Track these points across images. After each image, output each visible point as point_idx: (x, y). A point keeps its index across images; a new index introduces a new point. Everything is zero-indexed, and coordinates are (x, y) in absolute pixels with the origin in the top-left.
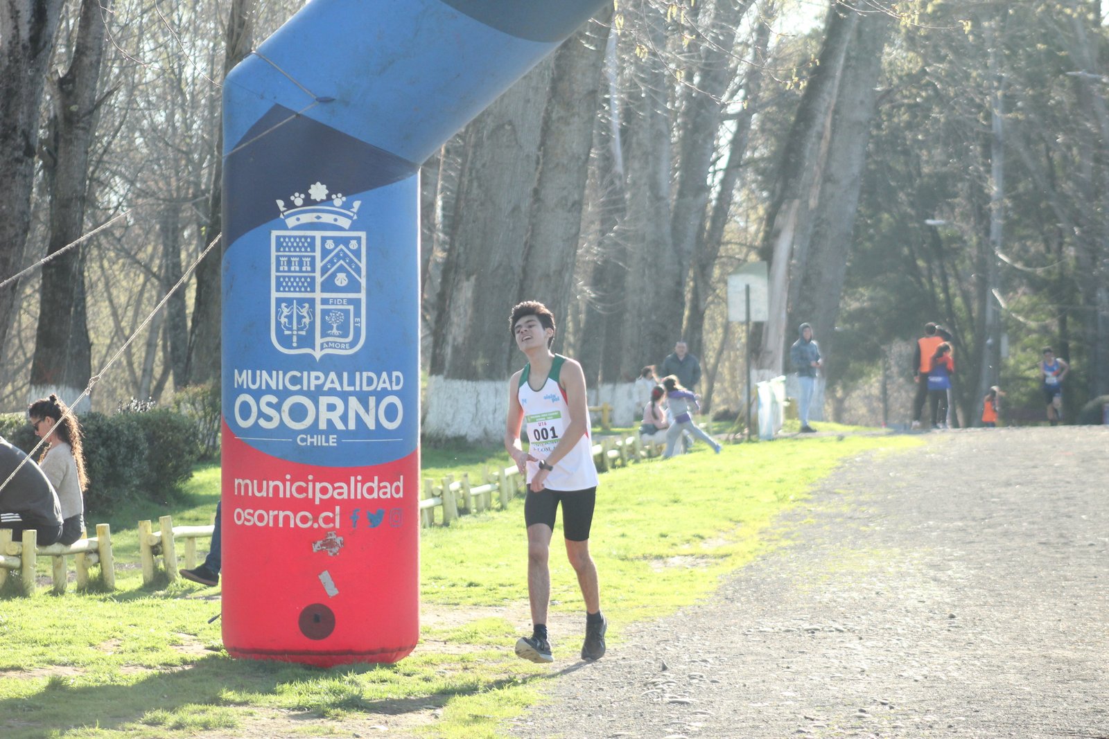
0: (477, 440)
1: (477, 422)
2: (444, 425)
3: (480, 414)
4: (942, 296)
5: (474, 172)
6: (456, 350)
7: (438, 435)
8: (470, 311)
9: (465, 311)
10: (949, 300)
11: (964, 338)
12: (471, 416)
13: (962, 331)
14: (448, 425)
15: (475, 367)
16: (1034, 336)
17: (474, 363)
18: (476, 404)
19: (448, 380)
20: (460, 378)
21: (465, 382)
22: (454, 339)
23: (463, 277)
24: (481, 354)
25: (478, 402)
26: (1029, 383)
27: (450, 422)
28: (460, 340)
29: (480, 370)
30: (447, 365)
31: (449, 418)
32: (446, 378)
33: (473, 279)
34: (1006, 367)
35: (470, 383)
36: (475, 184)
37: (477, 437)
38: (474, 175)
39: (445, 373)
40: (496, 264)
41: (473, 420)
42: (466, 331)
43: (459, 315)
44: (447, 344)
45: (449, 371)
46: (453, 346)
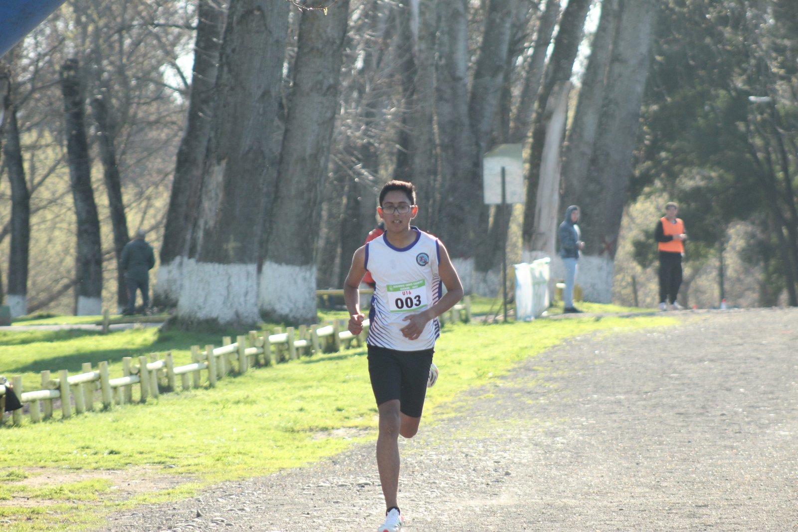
0: (228, 322)
1: (229, 305)
2: (196, 308)
3: (231, 296)
4: (780, 175)
5: (224, 57)
6: (208, 233)
7: (190, 317)
8: (221, 195)
9: (217, 194)
10: (788, 179)
12: (223, 298)
14: (200, 308)
15: (226, 250)
17: (225, 246)
18: (228, 287)
19: (200, 263)
20: (212, 262)
21: (217, 266)
22: (206, 223)
23: (214, 162)
24: (232, 237)
25: (230, 284)
27: (201, 304)
28: (211, 223)
29: (231, 253)
30: (199, 248)
31: (200, 301)
32: (198, 261)
33: (224, 163)
35: (221, 266)
36: (226, 69)
37: (228, 319)
38: (224, 60)
39: (197, 256)
40: (247, 149)
41: (224, 303)
42: (217, 215)
43: (210, 199)
44: (199, 227)
45: (200, 255)
46: (205, 230)
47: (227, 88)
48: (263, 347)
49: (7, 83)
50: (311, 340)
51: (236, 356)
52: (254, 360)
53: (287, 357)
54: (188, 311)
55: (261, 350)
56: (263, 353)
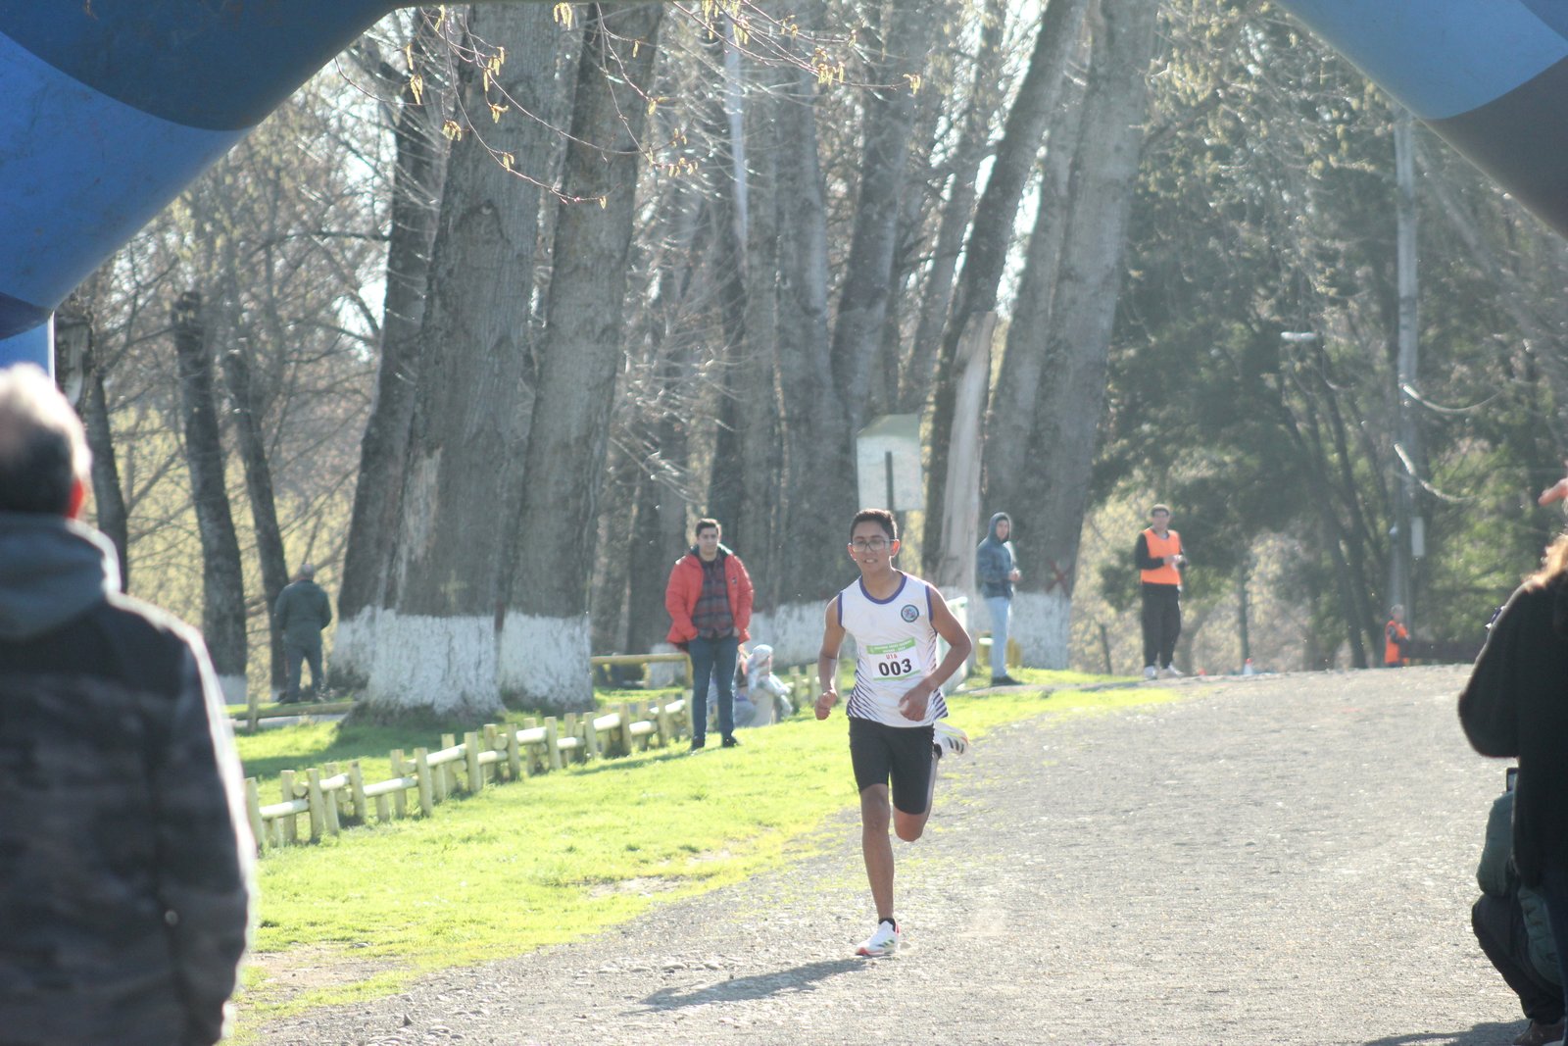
0: (450, 710)
1: (451, 683)
2: (397, 689)
3: (454, 669)
4: (1334, 458)
5: (435, 283)
6: (414, 568)
8: (434, 507)
9: (427, 505)
10: (1347, 464)
11: (1374, 524)
12: (440, 672)
13: (1371, 513)
14: (403, 688)
15: (445, 595)
16: (1492, 519)
17: (442, 589)
18: (448, 655)
19: (403, 617)
20: (422, 613)
21: (430, 619)
22: (411, 551)
23: (423, 452)
24: (453, 572)
25: (451, 650)
26: (1486, 598)
27: (406, 683)
28: (420, 551)
29: (453, 599)
30: (400, 592)
32: (399, 613)
33: (438, 454)
34: (1447, 572)
35: (437, 620)
36: (437, 302)
38: (434, 287)
39: (398, 605)
40: (474, 430)
41: (443, 680)
42: (428, 538)
43: (418, 512)
44: (400, 559)
45: (402, 603)
46: (409, 562)
47: (441, 334)
48: (506, 749)
49: (86, 332)
50: (584, 737)
51: (464, 764)
52: (492, 771)
53: (546, 765)
54: (385, 693)
55: (504, 755)
56: (507, 760)
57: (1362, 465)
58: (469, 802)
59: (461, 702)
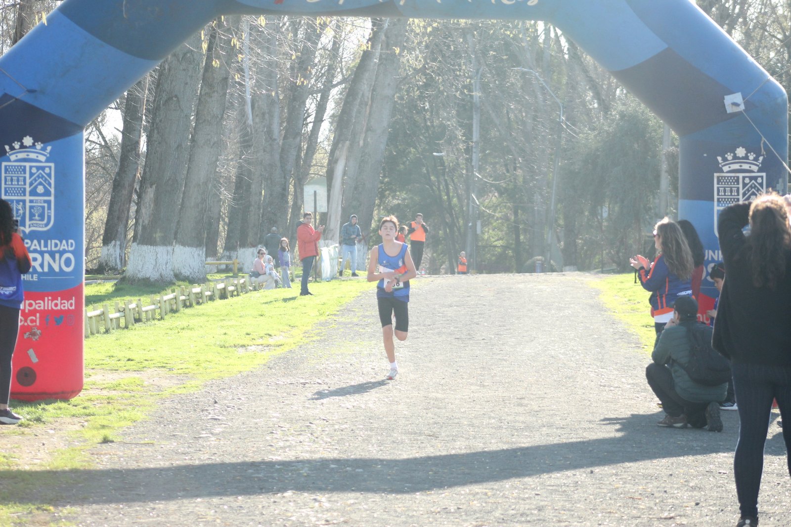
0: (156, 280)
1: (156, 270)
2: (137, 271)
3: (158, 265)
4: (445, 198)
5: (155, 124)
6: (144, 228)
7: (133, 277)
8: (152, 206)
9: (150, 205)
10: (450, 200)
12: (153, 266)
13: (457, 219)
15: (155, 238)
17: (154, 235)
18: (156, 260)
19: (140, 246)
20: (146, 244)
21: (149, 247)
22: (143, 221)
23: (149, 186)
25: (157, 258)
26: (497, 249)
27: (140, 270)
28: (146, 222)
29: (158, 240)
30: (139, 237)
31: (140, 267)
32: (138, 244)
33: (154, 186)
34: (483, 239)
35: (152, 247)
37: (156, 278)
38: (155, 126)
39: (138, 241)
40: (168, 178)
42: (150, 217)
43: (146, 208)
45: (140, 240)
46: (143, 226)
47: (156, 143)
48: (188, 295)
50: (213, 291)
51: (175, 301)
52: (184, 303)
53: (201, 301)
54: (132, 273)
55: (188, 298)
57: (455, 200)
58: (176, 315)
59: (160, 277)
